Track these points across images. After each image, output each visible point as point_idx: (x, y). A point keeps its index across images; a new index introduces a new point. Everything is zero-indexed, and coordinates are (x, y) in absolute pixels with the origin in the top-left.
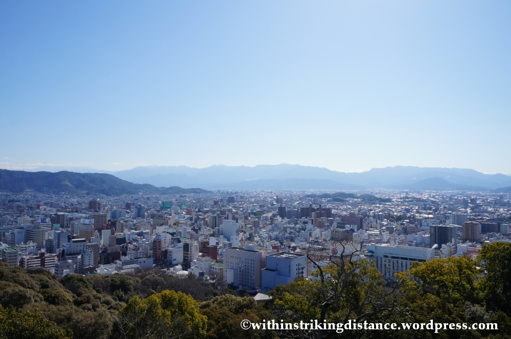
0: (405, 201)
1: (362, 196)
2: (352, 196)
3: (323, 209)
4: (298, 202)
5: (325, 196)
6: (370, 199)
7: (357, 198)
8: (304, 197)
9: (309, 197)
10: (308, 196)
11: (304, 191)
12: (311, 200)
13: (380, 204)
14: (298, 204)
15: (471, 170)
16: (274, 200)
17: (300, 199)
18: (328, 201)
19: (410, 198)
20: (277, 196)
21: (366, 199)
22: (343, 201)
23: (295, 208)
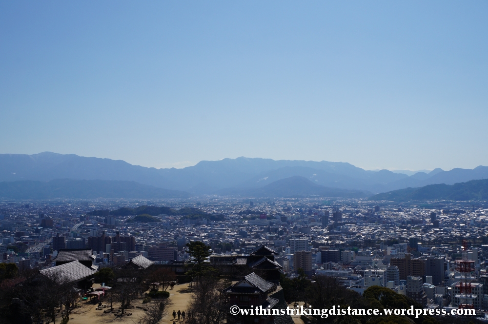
0: (245, 218)
1: (182, 210)
2: (166, 210)
3: (122, 239)
4: (78, 225)
5: (123, 212)
6: (194, 216)
7: (174, 214)
8: (88, 214)
9: (97, 215)
10: (95, 213)
11: (86, 204)
12: (100, 221)
13: (207, 225)
14: (79, 227)
15: (347, 164)
16: (37, 222)
17: (82, 219)
18: (128, 221)
19: (254, 212)
20: (42, 215)
21: (188, 216)
22: (151, 220)
23: (76, 236)
